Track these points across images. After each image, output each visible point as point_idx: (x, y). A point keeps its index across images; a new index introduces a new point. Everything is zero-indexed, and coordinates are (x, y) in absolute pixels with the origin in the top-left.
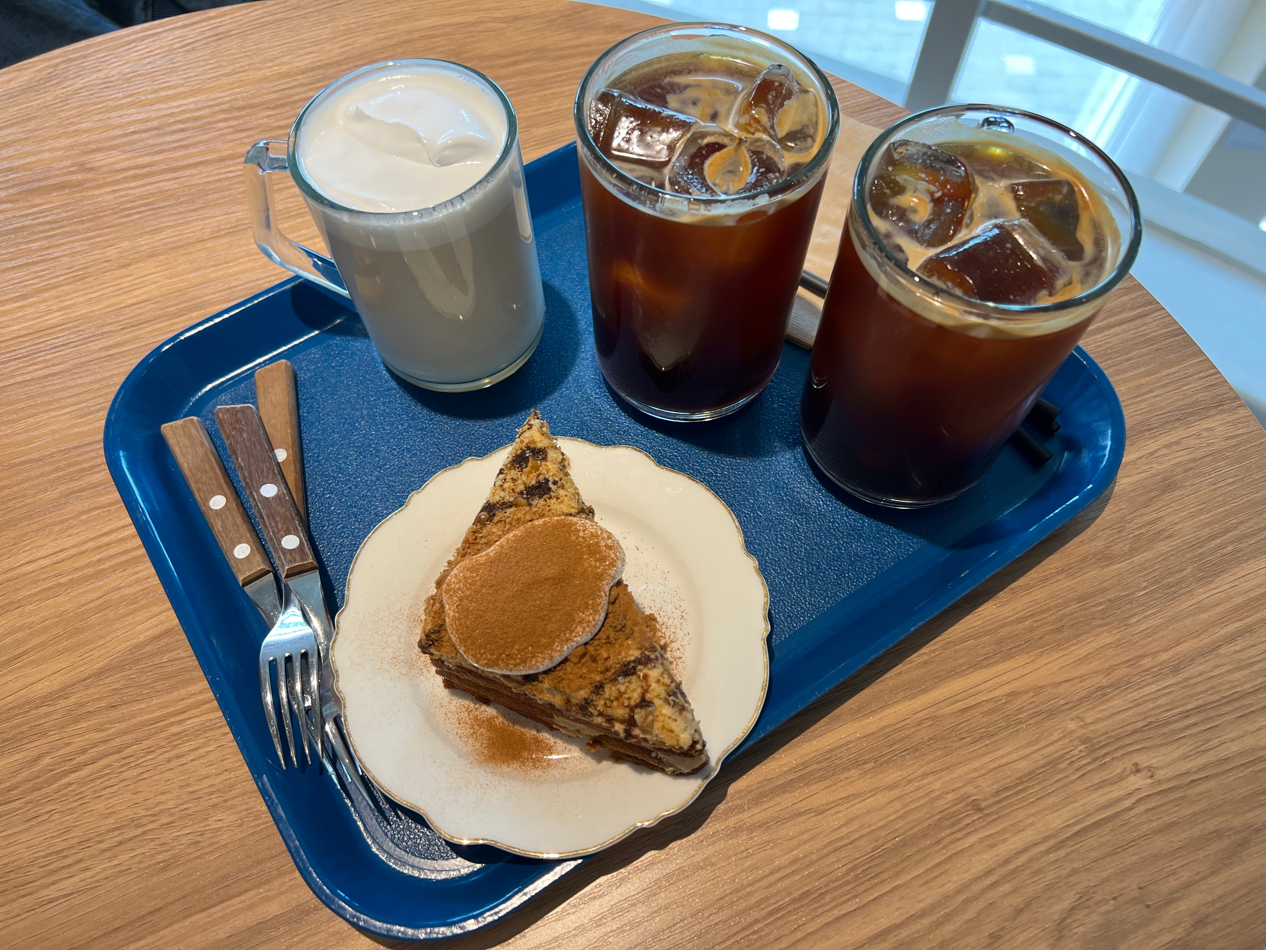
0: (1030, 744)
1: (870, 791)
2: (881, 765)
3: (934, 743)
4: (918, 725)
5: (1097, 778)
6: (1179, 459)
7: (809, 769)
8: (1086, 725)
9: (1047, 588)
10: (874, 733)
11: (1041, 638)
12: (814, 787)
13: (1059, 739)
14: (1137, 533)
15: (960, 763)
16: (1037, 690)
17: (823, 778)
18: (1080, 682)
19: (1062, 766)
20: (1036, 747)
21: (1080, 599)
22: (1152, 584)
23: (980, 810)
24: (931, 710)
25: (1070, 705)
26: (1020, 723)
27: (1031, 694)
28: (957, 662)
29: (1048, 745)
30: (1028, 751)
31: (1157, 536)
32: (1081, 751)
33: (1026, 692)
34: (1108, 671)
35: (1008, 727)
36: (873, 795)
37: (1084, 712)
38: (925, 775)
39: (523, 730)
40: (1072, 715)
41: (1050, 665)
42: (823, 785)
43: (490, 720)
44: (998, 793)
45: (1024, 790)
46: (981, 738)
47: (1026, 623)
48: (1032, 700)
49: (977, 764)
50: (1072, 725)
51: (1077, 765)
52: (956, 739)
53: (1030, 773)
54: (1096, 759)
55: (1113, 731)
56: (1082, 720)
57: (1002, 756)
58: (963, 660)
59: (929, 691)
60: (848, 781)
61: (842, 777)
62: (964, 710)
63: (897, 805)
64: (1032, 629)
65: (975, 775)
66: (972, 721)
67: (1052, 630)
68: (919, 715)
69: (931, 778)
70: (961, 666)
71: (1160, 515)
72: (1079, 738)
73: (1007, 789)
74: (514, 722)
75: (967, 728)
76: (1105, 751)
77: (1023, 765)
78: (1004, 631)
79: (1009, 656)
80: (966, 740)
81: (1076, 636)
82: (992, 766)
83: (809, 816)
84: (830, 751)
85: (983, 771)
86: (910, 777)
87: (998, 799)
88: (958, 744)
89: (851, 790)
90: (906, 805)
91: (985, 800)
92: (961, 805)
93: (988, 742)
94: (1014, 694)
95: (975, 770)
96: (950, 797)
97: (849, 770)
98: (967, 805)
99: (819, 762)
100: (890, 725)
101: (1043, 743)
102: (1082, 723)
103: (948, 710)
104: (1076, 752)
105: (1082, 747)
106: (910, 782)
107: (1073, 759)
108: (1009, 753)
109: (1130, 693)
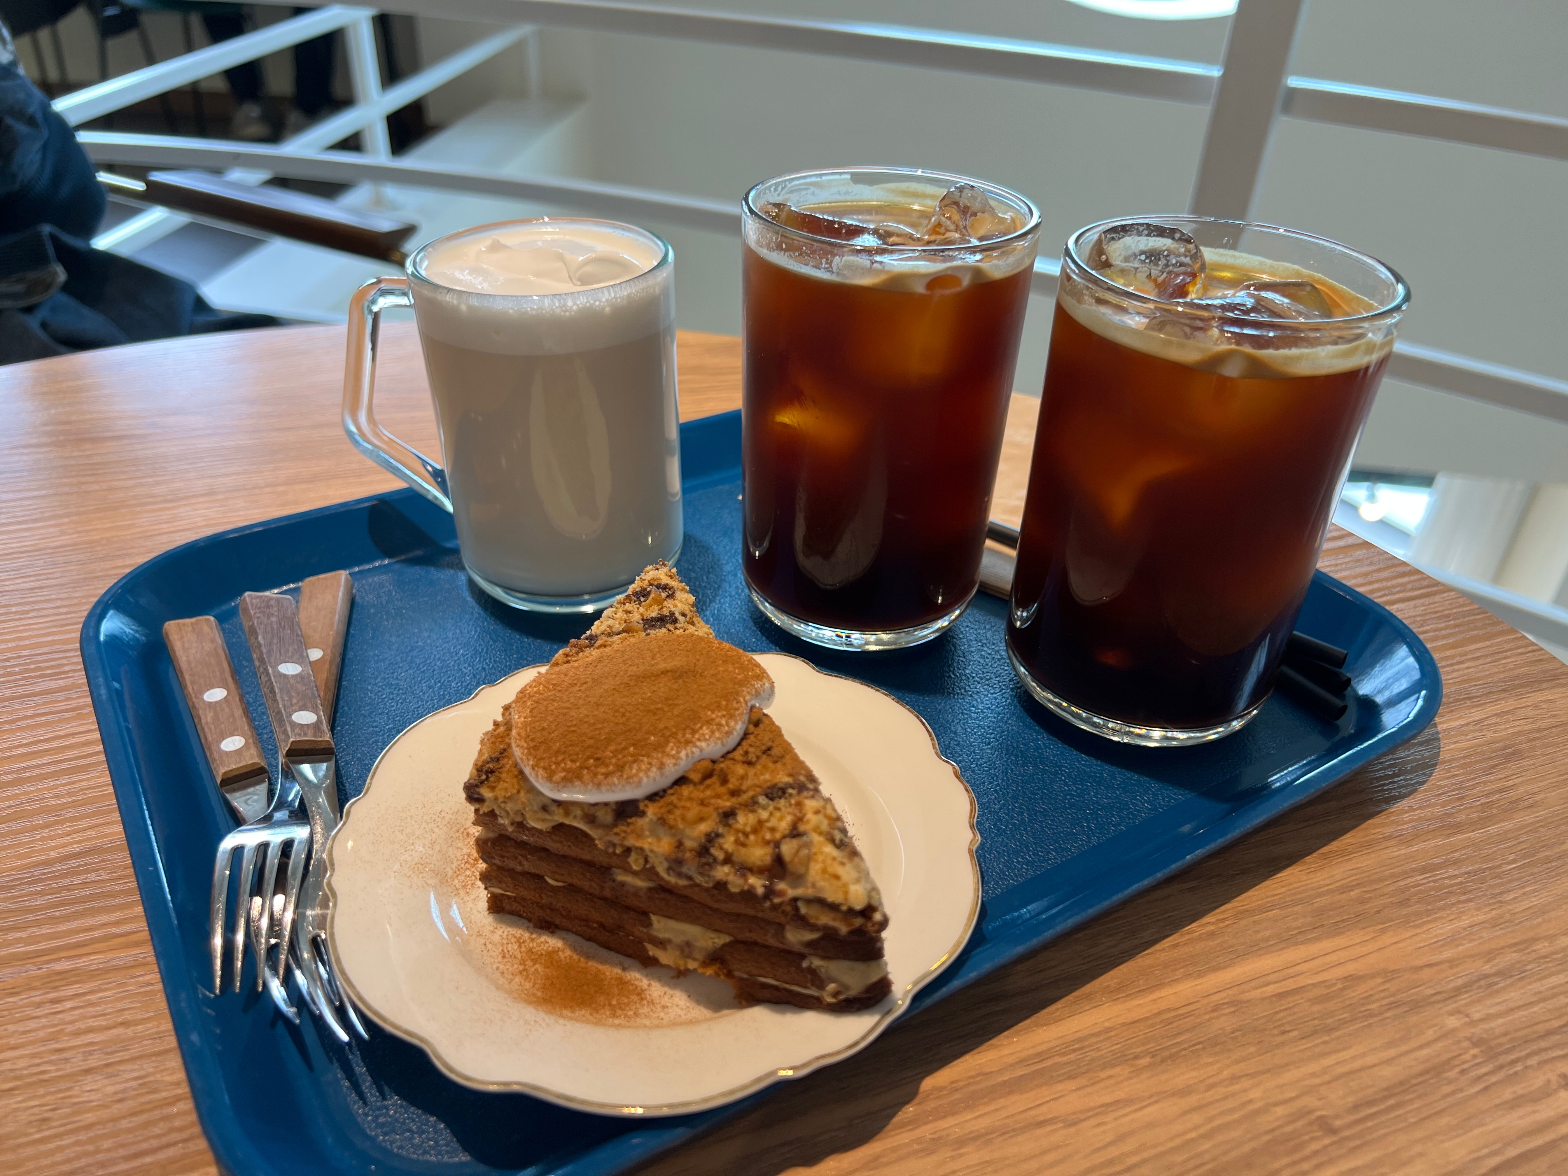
0: (1391, 1044)
1: (1151, 1096)
2: (1162, 1062)
3: (1243, 1035)
4: (1214, 1011)
5: (1508, 1094)
6: (1518, 729)
7: (1049, 1063)
8: (1473, 1023)
9: (1373, 855)
10: (1146, 1019)
11: (1378, 912)
12: (1059, 1087)
13: (1437, 1040)
14: (1484, 800)
15: (1287, 1065)
16: (1389, 975)
17: (1071, 1077)
18: (1451, 967)
19: (1452, 1074)
20: (1403, 1048)
21: (1424, 870)
22: (1524, 857)
23: (1333, 1131)
24: (1230, 992)
25: (1444, 995)
26: (1372, 1016)
27: (1379, 980)
28: (1260, 936)
29: (1421, 1047)
30: (1393, 1052)
31: (1514, 807)
32: (1475, 1056)
33: (1372, 976)
34: (1490, 955)
35: (1353, 1020)
36: (1156, 1102)
37: (1466, 1005)
38: (1234, 1079)
39: (601, 967)
40: (1449, 1008)
41: (1400, 945)
42: (1071, 1085)
43: (551, 954)
44: (1356, 1107)
45: (1398, 1105)
46: (1315, 1033)
47: (1352, 893)
48: (1386, 987)
49: (1313, 1067)
50: (1453, 1022)
51: (1473, 1074)
52: (1276, 1032)
53: (1402, 1083)
54: (1501, 1067)
55: (1516, 1031)
56: (1467, 1016)
57: (1353, 1058)
58: (1268, 933)
59: (1225, 968)
60: (1112, 1081)
61: (1103, 1075)
62: (1280, 996)
63: (1196, 1118)
64: (1362, 901)
65: (1317, 1081)
66: (1296, 1009)
67: (1392, 903)
68: (1214, 998)
69: (1245, 1083)
70: (1268, 939)
71: (1510, 783)
72: (1468, 1039)
73: (1370, 1103)
74: (588, 957)
75: (1290, 1019)
76: (1513, 1056)
77: (1388, 1073)
78: (1322, 902)
79: (1336, 930)
80: (1292, 1034)
81: (1428, 913)
82: (1340, 1070)
83: (1053, 1127)
84: (1080, 1040)
85: (1327, 1078)
86: (1211, 1081)
87: (1358, 1116)
88: (1280, 1039)
89: (1120, 1094)
90: (1211, 1119)
91: (1337, 1117)
92: (1299, 1124)
93: (1327, 1038)
94: (1352, 980)
95: (1313, 1075)
96: (1280, 1111)
97: (1113, 1066)
98: (1311, 1124)
99: (1064, 1054)
100: (1169, 1010)
101: (1413, 1043)
102: (1467, 1019)
103: (1256, 994)
104: (1467, 1057)
105: (1475, 1051)
106: (1212, 1086)
107: (1465, 1066)
108: (1364, 1055)
109: (1530, 983)
